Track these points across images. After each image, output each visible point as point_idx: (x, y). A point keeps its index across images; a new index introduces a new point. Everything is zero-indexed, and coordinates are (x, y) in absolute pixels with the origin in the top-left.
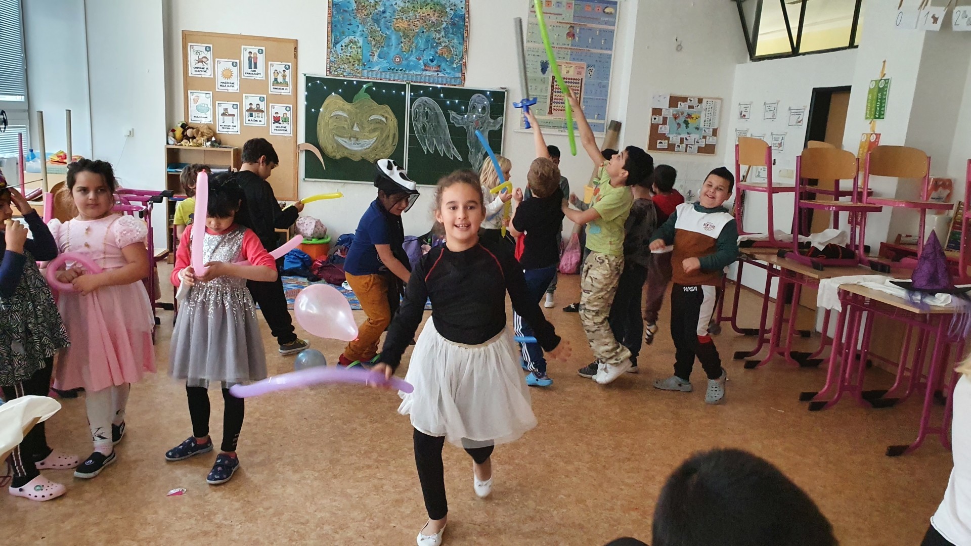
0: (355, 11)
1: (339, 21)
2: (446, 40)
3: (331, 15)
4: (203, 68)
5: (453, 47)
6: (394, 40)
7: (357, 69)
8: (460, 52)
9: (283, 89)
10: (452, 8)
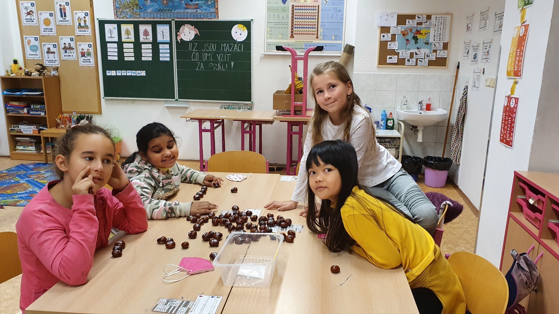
4: (31, 19)
7: (136, 12)
9: (85, 31)
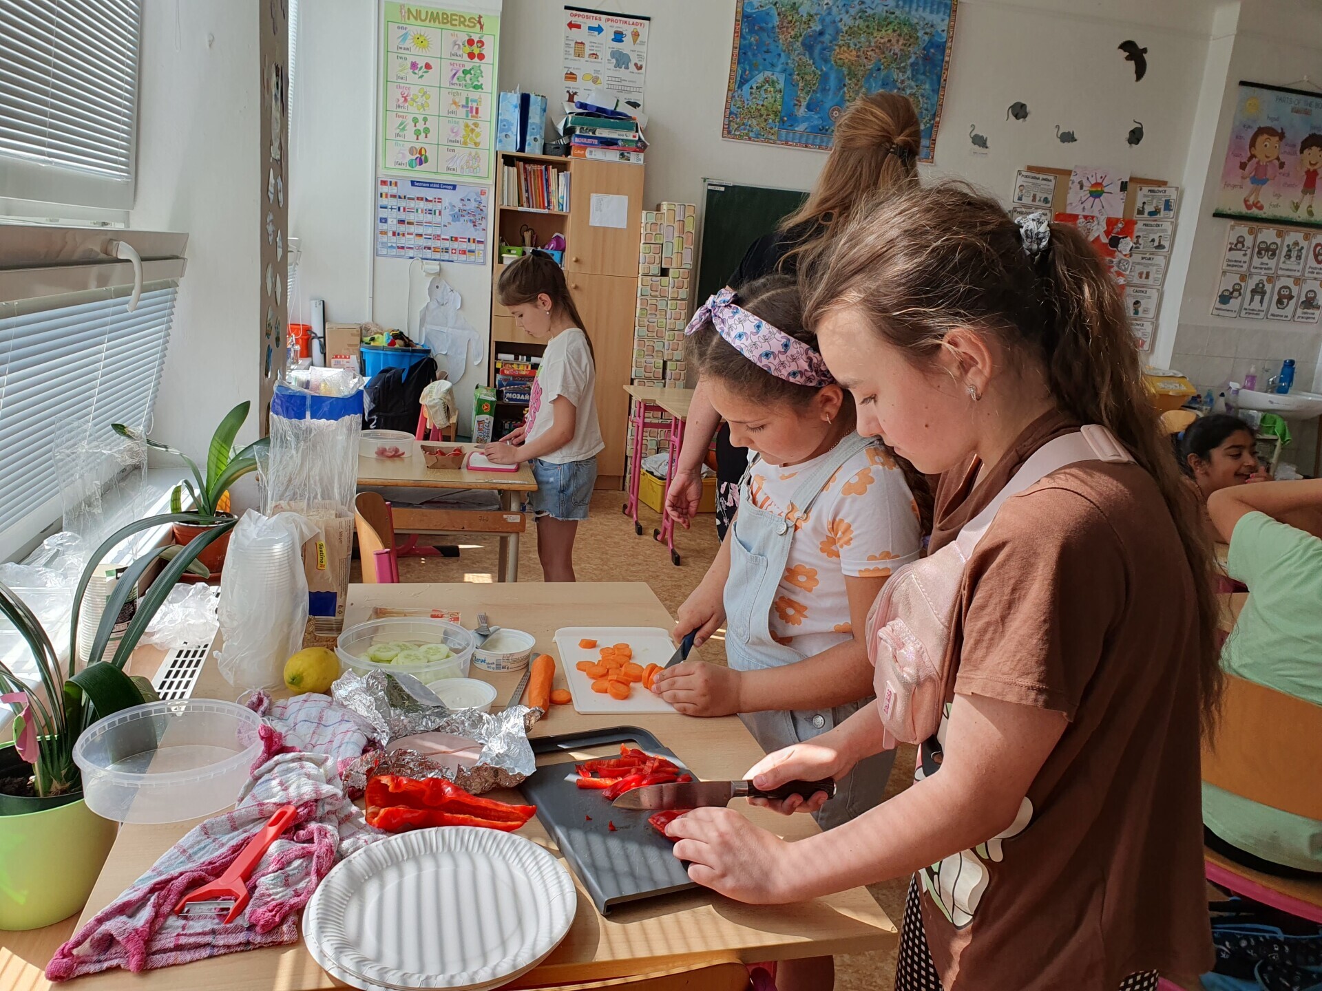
0: (777, 30)
1: (751, 44)
2: (913, 84)
3: (739, 35)
5: (923, 96)
6: (832, 82)
7: (772, 128)
8: (933, 105)
10: (928, 30)
